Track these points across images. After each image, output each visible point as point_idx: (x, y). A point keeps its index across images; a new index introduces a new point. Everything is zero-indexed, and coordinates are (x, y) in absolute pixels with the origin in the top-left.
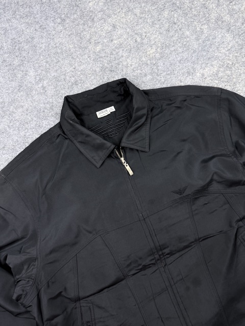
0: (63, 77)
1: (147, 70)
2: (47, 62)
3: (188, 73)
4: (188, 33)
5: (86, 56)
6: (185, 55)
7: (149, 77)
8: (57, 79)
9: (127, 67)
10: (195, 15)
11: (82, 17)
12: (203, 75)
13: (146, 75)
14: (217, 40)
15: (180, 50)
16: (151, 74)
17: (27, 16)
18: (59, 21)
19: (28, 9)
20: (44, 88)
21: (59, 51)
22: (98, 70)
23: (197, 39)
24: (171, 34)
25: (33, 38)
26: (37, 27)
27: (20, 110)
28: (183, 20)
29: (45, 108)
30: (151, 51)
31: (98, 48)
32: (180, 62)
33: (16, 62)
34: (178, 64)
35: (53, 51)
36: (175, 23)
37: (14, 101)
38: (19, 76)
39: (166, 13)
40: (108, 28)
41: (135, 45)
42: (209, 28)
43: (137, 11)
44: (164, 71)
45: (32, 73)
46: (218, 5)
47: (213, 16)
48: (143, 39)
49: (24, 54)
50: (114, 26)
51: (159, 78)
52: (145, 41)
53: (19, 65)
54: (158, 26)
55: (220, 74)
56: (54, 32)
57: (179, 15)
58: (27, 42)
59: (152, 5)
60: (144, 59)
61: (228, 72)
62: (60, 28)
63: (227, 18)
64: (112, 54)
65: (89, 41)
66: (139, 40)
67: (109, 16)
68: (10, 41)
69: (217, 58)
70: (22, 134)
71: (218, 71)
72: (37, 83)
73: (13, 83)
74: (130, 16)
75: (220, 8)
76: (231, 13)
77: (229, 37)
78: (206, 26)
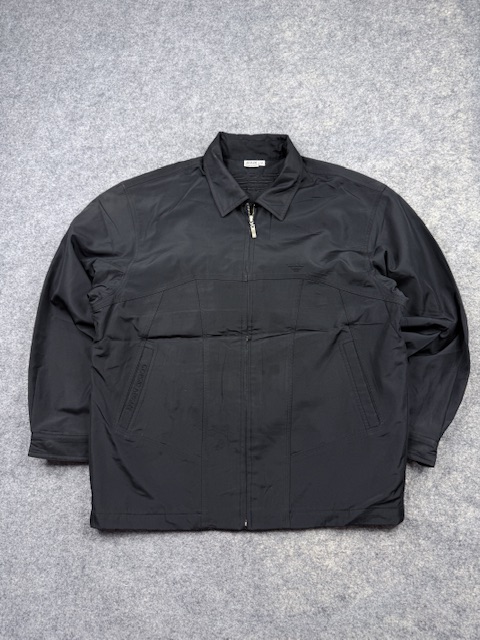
0: (226, 115)
1: (316, 140)
2: (216, 94)
3: (359, 159)
4: (376, 119)
5: (259, 103)
6: (363, 140)
7: (315, 148)
8: (218, 115)
9: (296, 129)
10: (392, 103)
11: (271, 63)
12: (374, 166)
13: (312, 144)
14: (404, 137)
15: (360, 133)
16: (319, 145)
17: (215, 42)
18: (246, 58)
19: (219, 37)
20: (201, 118)
21: (233, 88)
22: (265, 121)
23: (383, 129)
24: (357, 113)
25: (212, 66)
26: (222, 57)
27: (169, 131)
28: (376, 104)
29: (194, 138)
30: (329, 123)
31: (275, 100)
32: (354, 144)
33: (184, 83)
34: (352, 145)
35: (227, 86)
36: (366, 104)
37: (165, 120)
38: (182, 97)
39: (361, 91)
40: (293, 83)
41: (315, 111)
42: (402, 122)
43: (332, 78)
44: (334, 148)
45: (196, 99)
46: (421, 102)
47: (411, 111)
48: (325, 107)
49: (196, 78)
50: (301, 84)
51: (325, 152)
52: (327, 110)
53: (186, 87)
54: (346, 100)
55: (393, 173)
56: (235, 68)
57: (374, 97)
58: (205, 68)
59: (350, 77)
60: (317, 127)
61: (403, 174)
62: (244, 66)
63: (426, 119)
64: (286, 110)
65: (268, 90)
66: (321, 106)
67: (300, 73)
68: (187, 60)
69: (397, 154)
70: (160, 154)
71: (392, 169)
72: (197, 111)
73: (172, 103)
74: (322, 80)
75: (422, 105)
76: (432, 115)
77: (418, 138)
78: (398, 119)
